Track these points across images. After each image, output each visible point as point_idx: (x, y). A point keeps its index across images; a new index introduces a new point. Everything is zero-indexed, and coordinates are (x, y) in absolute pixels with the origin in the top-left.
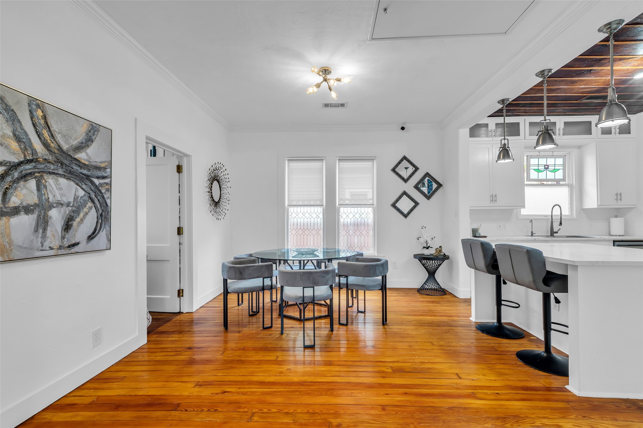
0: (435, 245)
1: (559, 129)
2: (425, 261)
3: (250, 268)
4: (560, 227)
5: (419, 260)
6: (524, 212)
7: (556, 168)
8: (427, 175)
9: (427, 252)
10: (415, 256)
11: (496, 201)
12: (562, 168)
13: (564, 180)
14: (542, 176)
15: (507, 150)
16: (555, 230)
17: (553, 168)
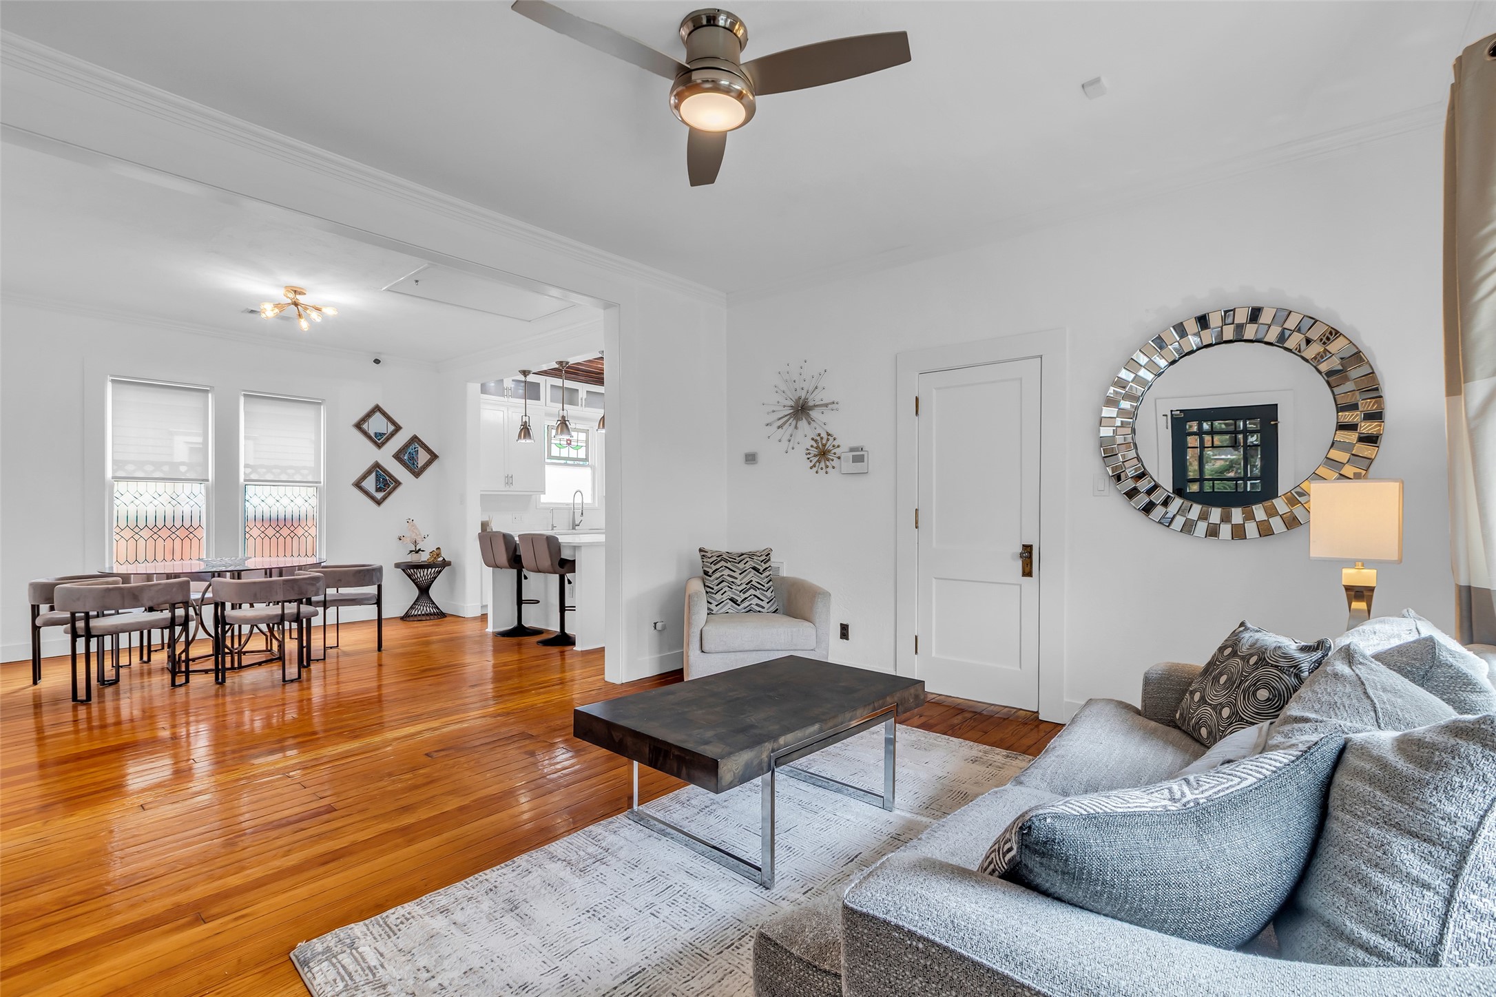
0: (428, 547)
1: (582, 399)
2: (412, 570)
3: (152, 588)
4: (582, 518)
5: (403, 570)
6: (544, 499)
7: (579, 444)
8: (415, 439)
9: (413, 558)
10: (397, 566)
11: (512, 483)
12: (585, 445)
13: (586, 459)
14: (564, 453)
15: (528, 429)
16: (577, 523)
17: (576, 444)
